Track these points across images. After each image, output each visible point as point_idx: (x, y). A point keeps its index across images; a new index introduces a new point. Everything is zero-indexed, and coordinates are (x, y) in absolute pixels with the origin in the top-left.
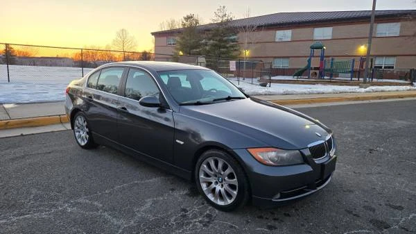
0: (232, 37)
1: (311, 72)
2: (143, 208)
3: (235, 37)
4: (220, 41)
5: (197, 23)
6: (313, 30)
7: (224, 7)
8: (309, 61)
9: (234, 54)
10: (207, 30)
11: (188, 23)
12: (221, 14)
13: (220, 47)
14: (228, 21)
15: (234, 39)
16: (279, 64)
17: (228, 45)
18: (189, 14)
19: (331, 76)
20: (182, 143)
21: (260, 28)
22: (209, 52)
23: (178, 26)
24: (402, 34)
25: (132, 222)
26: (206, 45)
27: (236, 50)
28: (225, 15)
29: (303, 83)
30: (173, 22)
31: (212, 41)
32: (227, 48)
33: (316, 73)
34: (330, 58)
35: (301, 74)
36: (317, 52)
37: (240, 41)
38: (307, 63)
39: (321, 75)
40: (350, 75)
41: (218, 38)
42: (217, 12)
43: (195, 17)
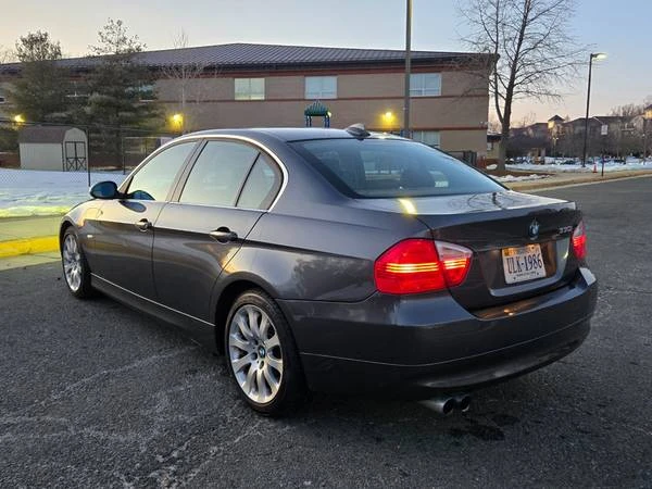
0: (145, 89)
3: (150, 88)
4: (116, 95)
5: (58, 53)
6: (304, 81)
7: (120, 23)
10: (82, 69)
11: (33, 53)
12: (114, 39)
13: (119, 108)
14: (131, 54)
15: (149, 92)
17: (136, 106)
18: (35, 33)
21: (209, 71)
22: (92, 118)
24: (445, 94)
26: (85, 104)
27: (155, 116)
28: (124, 40)
31: (96, 96)
32: (135, 110)
37: (162, 96)
41: (113, 90)
42: (104, 32)
43: (52, 40)
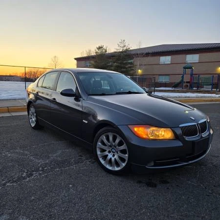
0: (130, 61)
1: (184, 84)
2: (55, 155)
3: (132, 61)
5: (106, 51)
6: (186, 56)
7: (124, 41)
8: (183, 77)
9: (132, 72)
11: (99, 51)
12: (122, 45)
13: (121, 68)
14: (127, 51)
16: (163, 79)
17: (127, 67)
18: (100, 46)
19: (198, 87)
20: (86, 122)
23: (93, 54)
25: (48, 161)
27: (132, 70)
28: (125, 46)
29: (178, 92)
30: (90, 51)
31: (116, 64)
33: (187, 86)
34: (197, 76)
35: (177, 86)
36: (188, 71)
37: (135, 63)
38: (181, 79)
39: (191, 87)
40: (211, 86)
41: (120, 62)
42: (119, 44)
43: (104, 47)
